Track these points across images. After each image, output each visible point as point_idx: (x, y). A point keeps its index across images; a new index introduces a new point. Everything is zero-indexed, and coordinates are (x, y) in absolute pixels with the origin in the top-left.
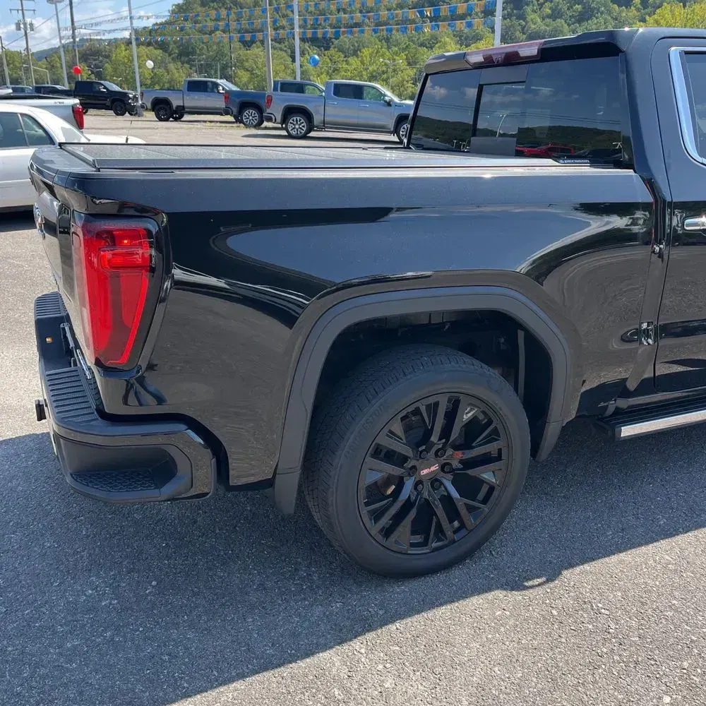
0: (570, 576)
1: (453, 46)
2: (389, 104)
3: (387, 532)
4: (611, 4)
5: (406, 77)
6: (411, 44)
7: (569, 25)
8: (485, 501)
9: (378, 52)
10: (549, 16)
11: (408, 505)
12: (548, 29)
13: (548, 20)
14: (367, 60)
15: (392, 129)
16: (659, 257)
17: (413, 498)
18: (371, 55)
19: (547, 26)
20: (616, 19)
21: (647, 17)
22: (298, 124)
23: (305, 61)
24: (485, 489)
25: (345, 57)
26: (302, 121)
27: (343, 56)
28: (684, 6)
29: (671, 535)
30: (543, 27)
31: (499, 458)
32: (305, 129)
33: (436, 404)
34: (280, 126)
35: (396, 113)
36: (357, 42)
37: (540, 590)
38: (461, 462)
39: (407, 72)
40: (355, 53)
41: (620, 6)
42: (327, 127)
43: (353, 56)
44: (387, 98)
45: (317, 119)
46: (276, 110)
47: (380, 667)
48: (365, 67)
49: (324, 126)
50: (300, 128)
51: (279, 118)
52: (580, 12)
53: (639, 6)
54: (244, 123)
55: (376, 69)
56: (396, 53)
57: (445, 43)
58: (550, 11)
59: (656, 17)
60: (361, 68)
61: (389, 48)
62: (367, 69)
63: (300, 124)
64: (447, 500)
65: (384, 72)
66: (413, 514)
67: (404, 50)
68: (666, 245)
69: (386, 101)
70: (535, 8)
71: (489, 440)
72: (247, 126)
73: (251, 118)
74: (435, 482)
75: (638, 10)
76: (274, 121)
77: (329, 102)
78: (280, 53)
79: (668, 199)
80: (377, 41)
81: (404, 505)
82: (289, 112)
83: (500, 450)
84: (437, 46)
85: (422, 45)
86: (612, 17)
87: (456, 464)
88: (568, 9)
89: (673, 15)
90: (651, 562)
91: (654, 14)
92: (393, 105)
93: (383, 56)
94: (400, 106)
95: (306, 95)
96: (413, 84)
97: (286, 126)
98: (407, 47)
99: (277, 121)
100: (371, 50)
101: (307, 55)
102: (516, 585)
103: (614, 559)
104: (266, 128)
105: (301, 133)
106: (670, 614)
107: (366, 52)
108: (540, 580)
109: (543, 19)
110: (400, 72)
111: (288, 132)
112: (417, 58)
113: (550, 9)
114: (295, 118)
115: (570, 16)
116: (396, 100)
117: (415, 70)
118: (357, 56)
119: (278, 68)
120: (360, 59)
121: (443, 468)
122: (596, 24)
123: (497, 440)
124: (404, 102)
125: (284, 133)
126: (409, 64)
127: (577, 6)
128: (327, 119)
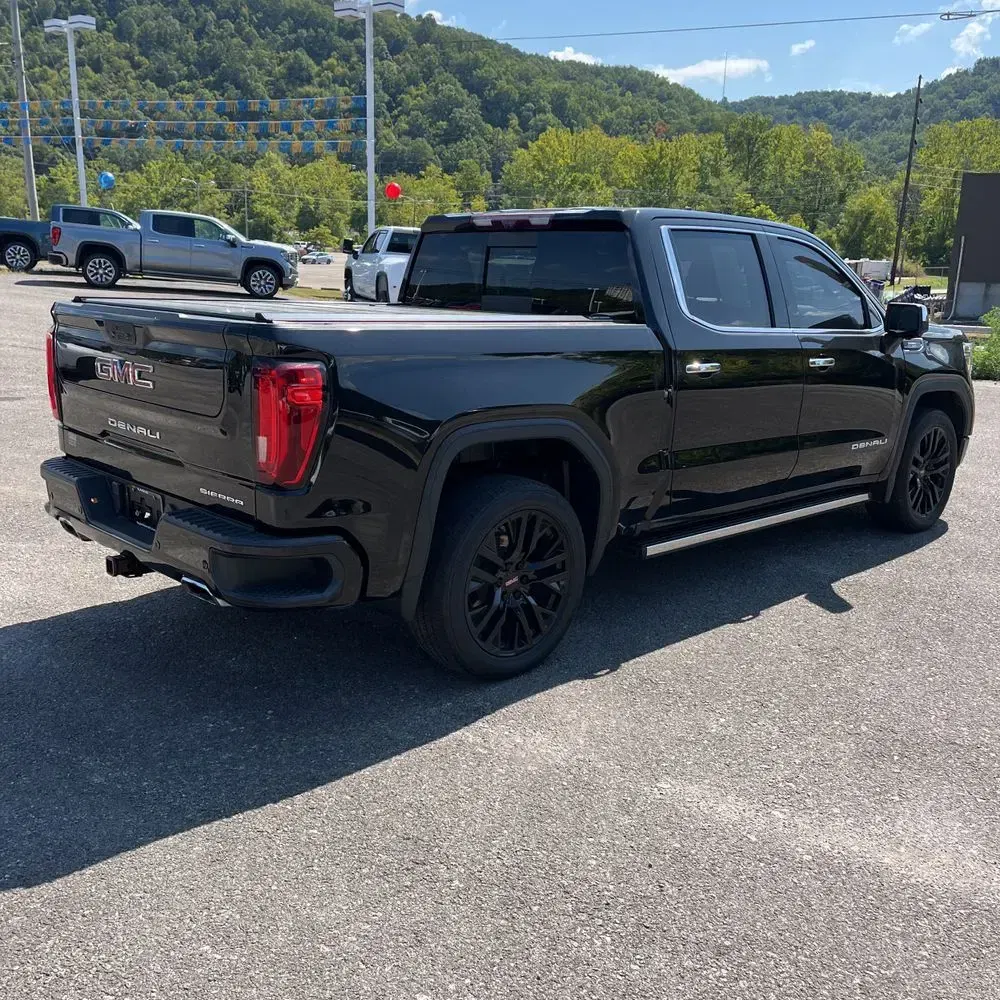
0: (627, 667)
1: (281, 164)
2: (233, 244)
3: (484, 636)
4: (483, 123)
5: (216, 203)
6: (221, 158)
7: (432, 146)
8: (554, 608)
9: (171, 167)
10: (408, 133)
11: (499, 612)
12: (406, 148)
13: (405, 138)
14: (156, 177)
15: (239, 277)
16: (668, 402)
17: (502, 606)
18: (162, 170)
19: (406, 145)
20: (491, 142)
21: (530, 143)
22: (100, 267)
23: (59, 174)
24: (553, 597)
25: (122, 171)
26: (108, 264)
27: (118, 169)
28: (572, 132)
29: (696, 634)
30: (400, 147)
31: (563, 569)
32: (113, 275)
33: (519, 521)
34: (73, 270)
35: (245, 256)
36: (137, 150)
37: (608, 676)
38: (536, 573)
39: (217, 196)
40: (137, 166)
41: (494, 126)
42: (145, 274)
43: (132, 170)
44: (229, 237)
45: (131, 261)
46: (69, 248)
47: (507, 733)
48: (154, 187)
49: (141, 270)
50: (106, 274)
51: (72, 259)
52: (445, 130)
53: (517, 127)
54: (7, 265)
55: (170, 190)
56: (200, 170)
57: (270, 160)
58: (406, 127)
59: (540, 142)
60: (147, 187)
61: (187, 161)
62: (156, 190)
63: (105, 269)
64: (528, 607)
65: (183, 196)
66: (504, 618)
67: (211, 166)
68: (675, 389)
69: (229, 241)
70: (388, 121)
71: (557, 552)
72: (12, 268)
73: (18, 257)
74: (517, 593)
75: (516, 132)
76: (65, 263)
77: (147, 240)
78: (16, 159)
79: (673, 348)
80: (169, 151)
81: (496, 611)
82: (87, 251)
83: (563, 563)
84: (258, 162)
85: (236, 160)
86: (486, 140)
87: (531, 576)
88: (430, 126)
89: (560, 141)
90: (686, 651)
91: (537, 139)
92: (239, 246)
93: (179, 172)
94: (250, 247)
95: (101, 227)
96: (227, 213)
97: (84, 270)
98: (215, 161)
99: (70, 262)
100: (161, 164)
101: (61, 165)
102: (589, 674)
103: (657, 652)
104: (41, 272)
105: (106, 280)
106: (710, 678)
107: (154, 166)
108: (605, 671)
109: (399, 136)
110: (207, 197)
111: (87, 278)
112: (231, 179)
113: (408, 123)
114: (97, 261)
115: (434, 135)
116: (243, 239)
117: (229, 194)
118: (140, 170)
119: (14, 182)
120: (145, 175)
121: (521, 579)
122: (467, 147)
123: (561, 553)
124: (252, 242)
125: (82, 280)
126: (220, 186)
127: (441, 122)
128: (147, 261)
